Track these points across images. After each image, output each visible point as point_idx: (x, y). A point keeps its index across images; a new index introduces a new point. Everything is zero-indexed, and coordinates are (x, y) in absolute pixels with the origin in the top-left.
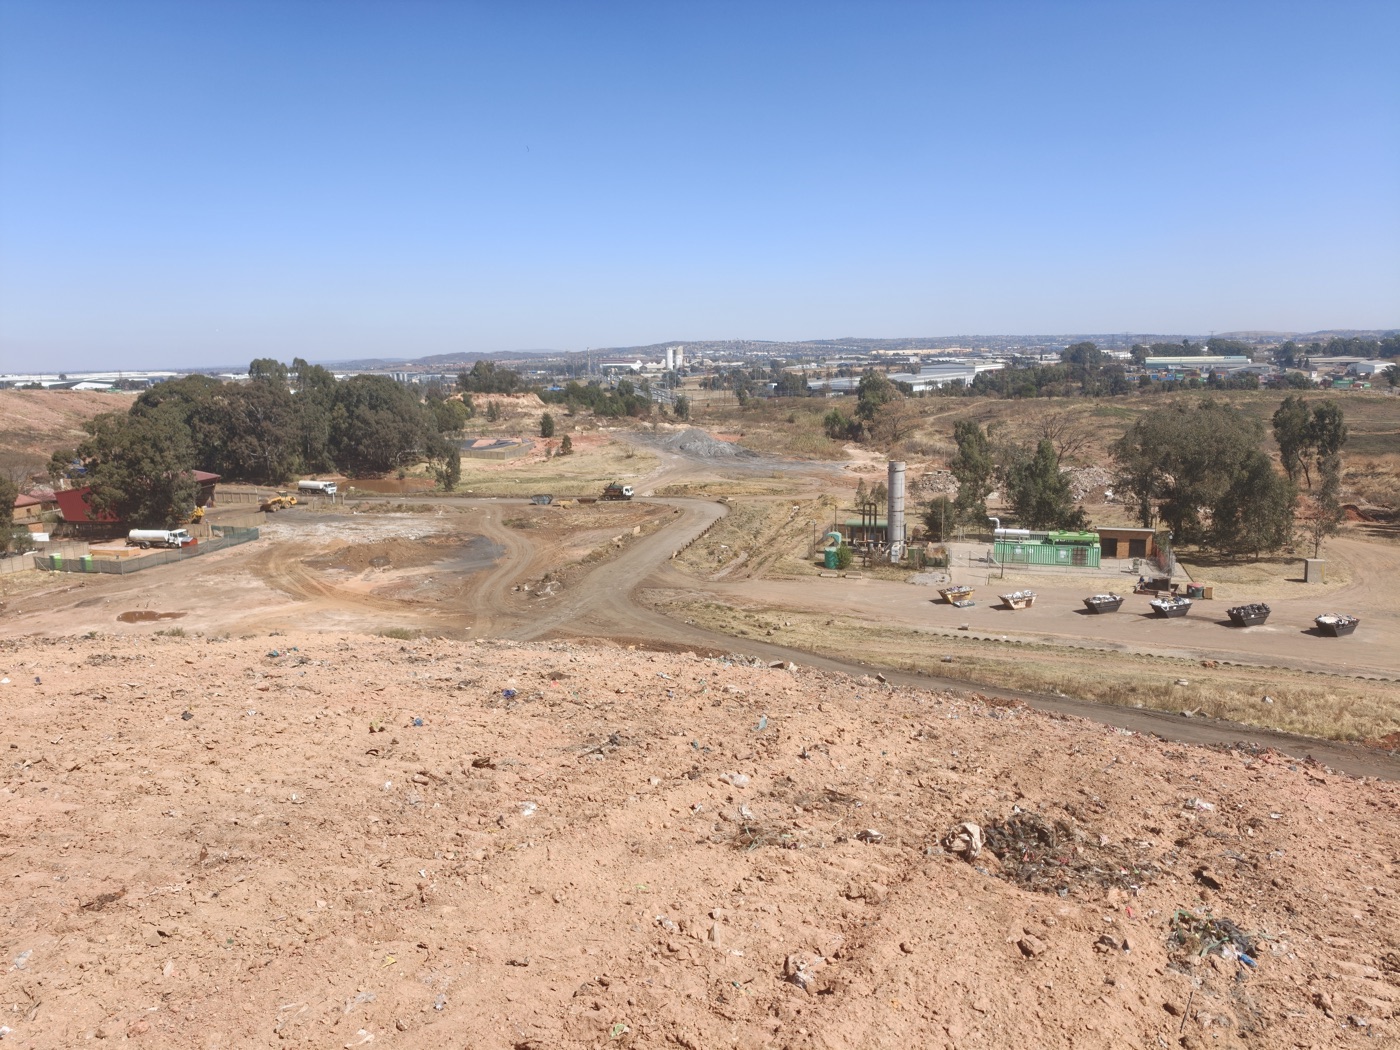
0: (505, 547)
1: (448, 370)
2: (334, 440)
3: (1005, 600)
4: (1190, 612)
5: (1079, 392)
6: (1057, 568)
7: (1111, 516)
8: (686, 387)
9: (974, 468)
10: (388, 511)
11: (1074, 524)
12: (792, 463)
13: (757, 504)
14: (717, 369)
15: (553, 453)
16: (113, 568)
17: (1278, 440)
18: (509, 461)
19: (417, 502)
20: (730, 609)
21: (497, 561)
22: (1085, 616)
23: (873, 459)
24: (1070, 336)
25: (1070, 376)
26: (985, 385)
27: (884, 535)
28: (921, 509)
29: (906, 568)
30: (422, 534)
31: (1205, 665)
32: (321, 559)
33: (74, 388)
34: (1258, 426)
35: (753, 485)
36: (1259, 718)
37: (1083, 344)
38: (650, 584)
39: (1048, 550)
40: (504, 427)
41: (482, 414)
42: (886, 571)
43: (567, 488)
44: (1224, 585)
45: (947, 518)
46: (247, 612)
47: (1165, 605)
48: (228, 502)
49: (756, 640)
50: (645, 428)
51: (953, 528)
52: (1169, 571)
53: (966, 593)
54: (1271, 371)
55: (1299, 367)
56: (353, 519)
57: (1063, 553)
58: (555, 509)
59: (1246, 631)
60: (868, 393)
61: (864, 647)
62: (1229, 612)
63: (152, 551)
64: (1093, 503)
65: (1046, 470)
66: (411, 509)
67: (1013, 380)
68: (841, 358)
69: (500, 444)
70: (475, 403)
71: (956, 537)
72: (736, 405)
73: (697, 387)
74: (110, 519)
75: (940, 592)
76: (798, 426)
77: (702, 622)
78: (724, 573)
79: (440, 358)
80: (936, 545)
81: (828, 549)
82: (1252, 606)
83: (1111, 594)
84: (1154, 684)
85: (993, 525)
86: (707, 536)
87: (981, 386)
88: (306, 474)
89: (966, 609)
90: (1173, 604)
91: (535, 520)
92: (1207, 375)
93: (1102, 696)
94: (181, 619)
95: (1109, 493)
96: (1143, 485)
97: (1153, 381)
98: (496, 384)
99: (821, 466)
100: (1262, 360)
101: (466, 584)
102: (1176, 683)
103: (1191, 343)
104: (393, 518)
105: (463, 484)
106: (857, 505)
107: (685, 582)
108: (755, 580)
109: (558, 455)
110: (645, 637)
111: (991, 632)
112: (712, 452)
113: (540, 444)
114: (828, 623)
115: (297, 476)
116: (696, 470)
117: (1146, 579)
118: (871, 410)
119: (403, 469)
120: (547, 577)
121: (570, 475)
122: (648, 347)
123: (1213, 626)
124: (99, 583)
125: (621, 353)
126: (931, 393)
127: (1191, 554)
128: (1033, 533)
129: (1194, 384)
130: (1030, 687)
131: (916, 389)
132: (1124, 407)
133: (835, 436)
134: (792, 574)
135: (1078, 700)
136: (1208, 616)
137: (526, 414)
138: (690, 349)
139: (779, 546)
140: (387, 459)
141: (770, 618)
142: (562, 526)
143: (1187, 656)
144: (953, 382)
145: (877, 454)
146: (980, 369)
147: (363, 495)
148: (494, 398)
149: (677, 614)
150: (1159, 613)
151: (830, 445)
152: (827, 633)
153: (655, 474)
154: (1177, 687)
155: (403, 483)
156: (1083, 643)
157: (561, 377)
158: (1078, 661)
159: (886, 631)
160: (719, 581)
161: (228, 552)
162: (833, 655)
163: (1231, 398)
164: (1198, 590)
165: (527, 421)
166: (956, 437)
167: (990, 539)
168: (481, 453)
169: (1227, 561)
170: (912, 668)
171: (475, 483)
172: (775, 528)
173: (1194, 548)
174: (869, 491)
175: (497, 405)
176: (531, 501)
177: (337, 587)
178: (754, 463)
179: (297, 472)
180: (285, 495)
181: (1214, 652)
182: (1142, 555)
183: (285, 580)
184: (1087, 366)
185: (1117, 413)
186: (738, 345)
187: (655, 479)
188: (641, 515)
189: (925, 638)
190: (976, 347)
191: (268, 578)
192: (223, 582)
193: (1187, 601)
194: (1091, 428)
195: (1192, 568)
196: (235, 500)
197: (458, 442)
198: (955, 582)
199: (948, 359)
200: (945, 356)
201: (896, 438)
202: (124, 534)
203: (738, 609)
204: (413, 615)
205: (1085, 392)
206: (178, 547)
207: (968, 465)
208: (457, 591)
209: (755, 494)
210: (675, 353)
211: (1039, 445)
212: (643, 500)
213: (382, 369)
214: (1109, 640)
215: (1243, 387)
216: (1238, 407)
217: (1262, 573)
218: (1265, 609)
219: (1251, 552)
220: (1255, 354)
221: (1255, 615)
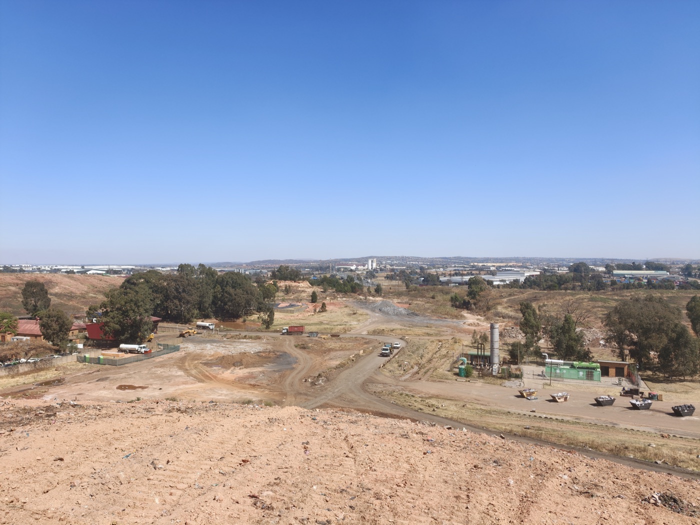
0: (297, 358)
1: (263, 268)
2: (214, 303)
3: (554, 397)
4: (651, 407)
5: (580, 288)
6: (578, 381)
7: (604, 354)
8: (378, 279)
9: (532, 327)
10: (239, 338)
11: (586, 358)
12: (436, 320)
13: (420, 341)
14: (393, 270)
15: (317, 311)
16: (113, 363)
17: (689, 317)
18: (296, 314)
19: (254, 334)
20: (413, 396)
21: (294, 366)
22: (596, 407)
23: (478, 319)
24: (573, 259)
25: (574, 279)
26: (530, 283)
27: (489, 360)
28: (506, 348)
29: (501, 378)
30: (257, 351)
31: (663, 436)
32: (210, 362)
33: (88, 273)
34: (678, 309)
35: (417, 331)
36: (697, 467)
37: (580, 263)
38: (370, 381)
39: (573, 371)
40: (292, 297)
41: (282, 291)
42: (490, 379)
43: (325, 329)
44: (668, 393)
45: (521, 352)
46: (177, 387)
47: (638, 403)
48: (163, 332)
49: (429, 414)
50: (361, 299)
51: (523, 358)
52: (638, 385)
53: (533, 393)
54: (681, 278)
55: (695, 277)
56: (223, 342)
57: (581, 373)
58: (320, 339)
59: (683, 419)
60: (473, 286)
61: (483, 419)
62: (672, 408)
63: (130, 355)
64: (594, 347)
65: (569, 330)
66: (251, 338)
67: (545, 281)
68: (455, 267)
69: (291, 306)
70: (279, 285)
71: (525, 362)
72: (404, 289)
73: (384, 279)
74: (111, 338)
75: (520, 392)
76: (437, 301)
77: (399, 402)
78: (407, 377)
79: (259, 262)
80: (516, 367)
81: (460, 367)
82: (685, 406)
83: (609, 396)
84: (637, 445)
85: (545, 358)
86: (397, 356)
87: (528, 283)
88: (200, 319)
89: (533, 401)
90: (642, 402)
91: (310, 345)
92: (646, 281)
93: (612, 450)
94: (146, 389)
95: (602, 342)
96: (620, 339)
97: (618, 283)
98: (289, 276)
99: (451, 322)
100: (675, 273)
101: (280, 377)
102: (649, 445)
103: (637, 264)
104: (242, 342)
105: (274, 326)
106: (472, 344)
107: (389, 381)
108: (423, 381)
109: (319, 312)
110: (371, 409)
111: (548, 414)
112: (396, 313)
113: (311, 306)
114: (464, 406)
115: (195, 320)
116: (388, 322)
117: (626, 389)
118: (475, 295)
119: (245, 317)
120: (319, 375)
121: (326, 322)
122: (359, 259)
123: (665, 415)
124: (106, 370)
125: (347, 261)
126: (504, 286)
127: (648, 376)
128: (565, 362)
129: (640, 286)
130: (572, 444)
131: (495, 283)
132: (605, 297)
133: (456, 307)
134: (442, 379)
135: (598, 452)
136: (661, 410)
137: (303, 291)
138: (380, 260)
139: (435, 363)
140: (238, 312)
141: (433, 402)
142: (323, 348)
143: (653, 431)
144: (514, 281)
145: (479, 317)
146: (527, 274)
147: (227, 330)
148: (288, 283)
149: (386, 397)
150: (635, 407)
151: (455, 311)
152: (464, 411)
153: (367, 323)
154: (650, 447)
155: (245, 324)
156: (596, 422)
157: (317, 272)
158: (595, 431)
159: (494, 411)
160: (405, 381)
161: (166, 356)
162: (469, 423)
163: (661, 294)
164: (654, 395)
165: (304, 294)
166: (521, 310)
167: (543, 364)
168: (282, 310)
169: (668, 380)
170: (511, 432)
171: (280, 325)
172: (431, 354)
173: (650, 373)
174: (478, 337)
175: (289, 286)
176: (308, 335)
177: (219, 376)
178: (417, 319)
179: (195, 318)
180: (191, 329)
181: (667, 430)
182: (623, 376)
183: (194, 372)
184: (583, 274)
185: (602, 300)
186: (403, 258)
187: (368, 326)
188: (363, 344)
189: (514, 416)
190: (524, 263)
191: (186, 370)
192: (164, 372)
193: (650, 401)
194: (589, 307)
195: (649, 383)
196: (168, 331)
197: (272, 305)
198: (526, 386)
199: (510, 268)
200: (508, 267)
201: (489, 309)
202: (117, 346)
203: (416, 396)
204: (256, 392)
205: (582, 288)
206: (142, 353)
207: (528, 325)
208: (276, 380)
209: (419, 335)
210: (372, 262)
211: (565, 317)
212: (363, 336)
213: (231, 267)
214: (610, 420)
215: (667, 288)
216: (665, 298)
217: (688, 388)
218: (693, 407)
219: (680, 376)
220: (671, 270)
221: (687, 410)
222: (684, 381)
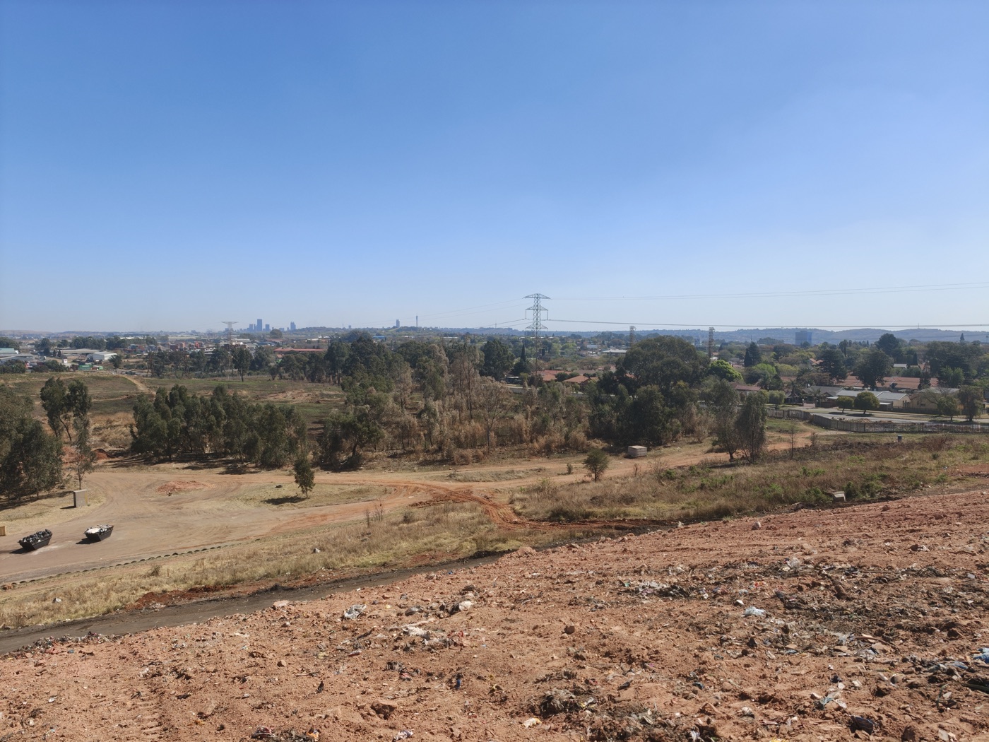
17: (46, 408)
31: (5, 589)
34: (28, 400)
36: (52, 616)
44: (14, 522)
54: (35, 359)
55: (54, 356)
59: (35, 553)
62: (20, 542)
82: (38, 534)
100: (27, 351)
123: (8, 556)
136: (3, 549)
163: (5, 380)
169: (14, 504)
181: (11, 576)
215: (14, 371)
216: (11, 386)
217: (43, 507)
218: (48, 533)
219: (33, 493)
220: (21, 347)
221: (41, 539)
222: (38, 499)
